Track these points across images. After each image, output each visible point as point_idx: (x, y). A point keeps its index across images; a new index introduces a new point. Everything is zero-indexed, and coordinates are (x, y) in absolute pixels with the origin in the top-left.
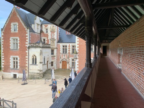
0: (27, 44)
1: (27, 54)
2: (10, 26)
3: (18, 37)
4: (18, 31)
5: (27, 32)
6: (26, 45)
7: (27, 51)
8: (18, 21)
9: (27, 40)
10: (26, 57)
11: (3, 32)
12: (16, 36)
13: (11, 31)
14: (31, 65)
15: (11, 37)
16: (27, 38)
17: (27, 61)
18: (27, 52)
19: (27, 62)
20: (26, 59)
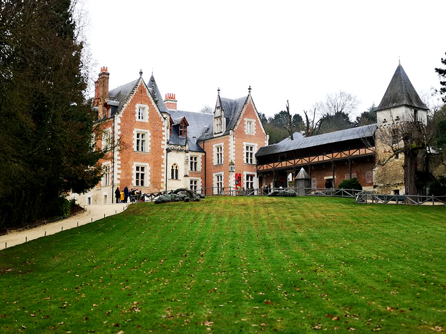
0: (164, 145)
2: (134, 108)
3: (149, 131)
4: (149, 119)
5: (164, 124)
6: (162, 147)
7: (163, 157)
8: (149, 103)
9: (163, 138)
11: (120, 117)
12: (144, 129)
13: (135, 118)
14: (170, 181)
15: (135, 129)
16: (163, 133)
17: (163, 172)
18: (164, 157)
19: (164, 175)
20: (162, 170)
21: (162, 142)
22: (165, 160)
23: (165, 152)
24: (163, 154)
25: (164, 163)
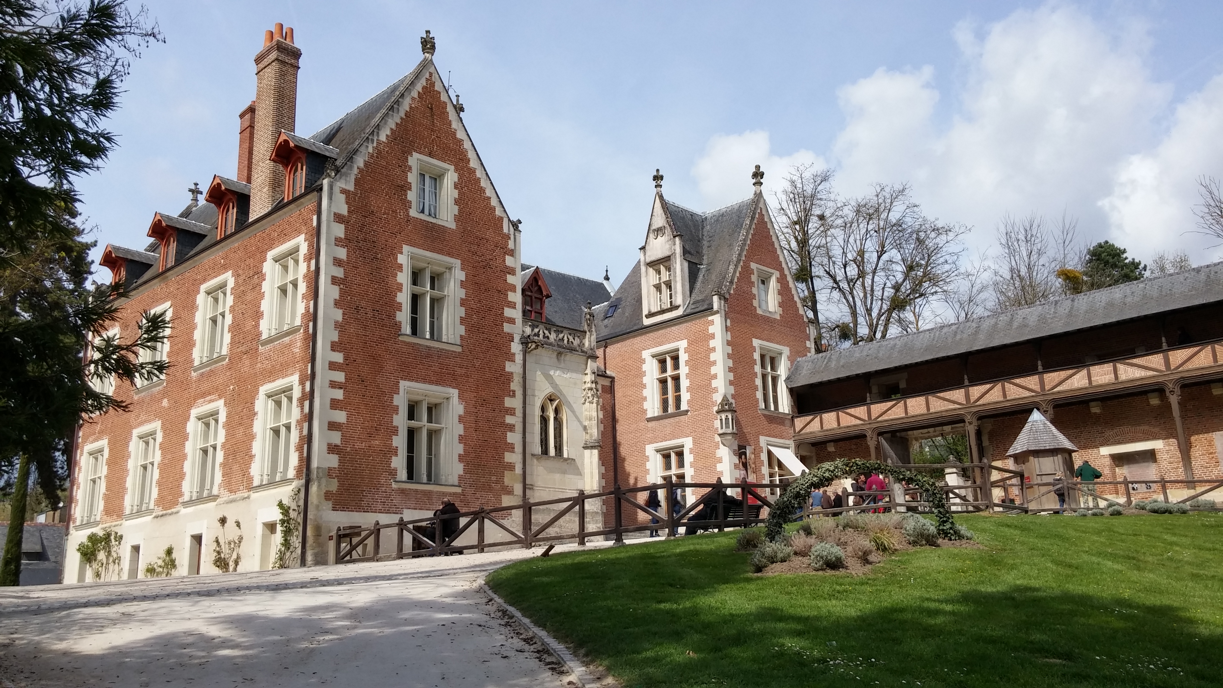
0: (513, 322)
1: (516, 385)
2: (403, 168)
3: (457, 263)
4: (457, 219)
5: (511, 245)
6: (507, 328)
7: (509, 367)
8: (459, 160)
10: (508, 402)
11: (343, 191)
12: (440, 252)
13: (406, 204)
14: (535, 462)
15: (406, 248)
17: (511, 428)
18: (514, 368)
19: (514, 438)
20: (509, 420)
21: (508, 312)
23: (516, 347)
24: (512, 358)
25: (514, 391)
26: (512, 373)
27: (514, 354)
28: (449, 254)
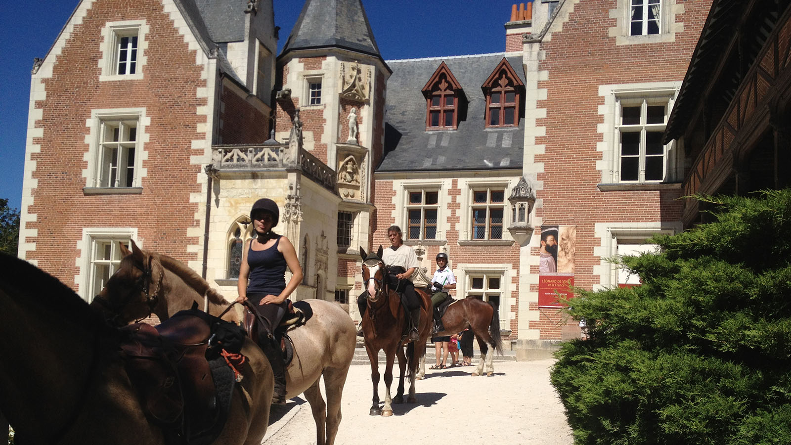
0: (200, 152)
1: (200, 215)
6: (194, 160)
8: (153, 12)
9: (201, 128)
11: (44, 81)
13: (97, 71)
14: (219, 286)
15: (95, 112)
17: (193, 257)
18: (197, 198)
19: (194, 266)
21: (196, 144)
22: (202, 209)
23: (202, 178)
24: (197, 189)
25: (198, 221)
26: (197, 204)
27: (200, 185)
28: (135, 105)
